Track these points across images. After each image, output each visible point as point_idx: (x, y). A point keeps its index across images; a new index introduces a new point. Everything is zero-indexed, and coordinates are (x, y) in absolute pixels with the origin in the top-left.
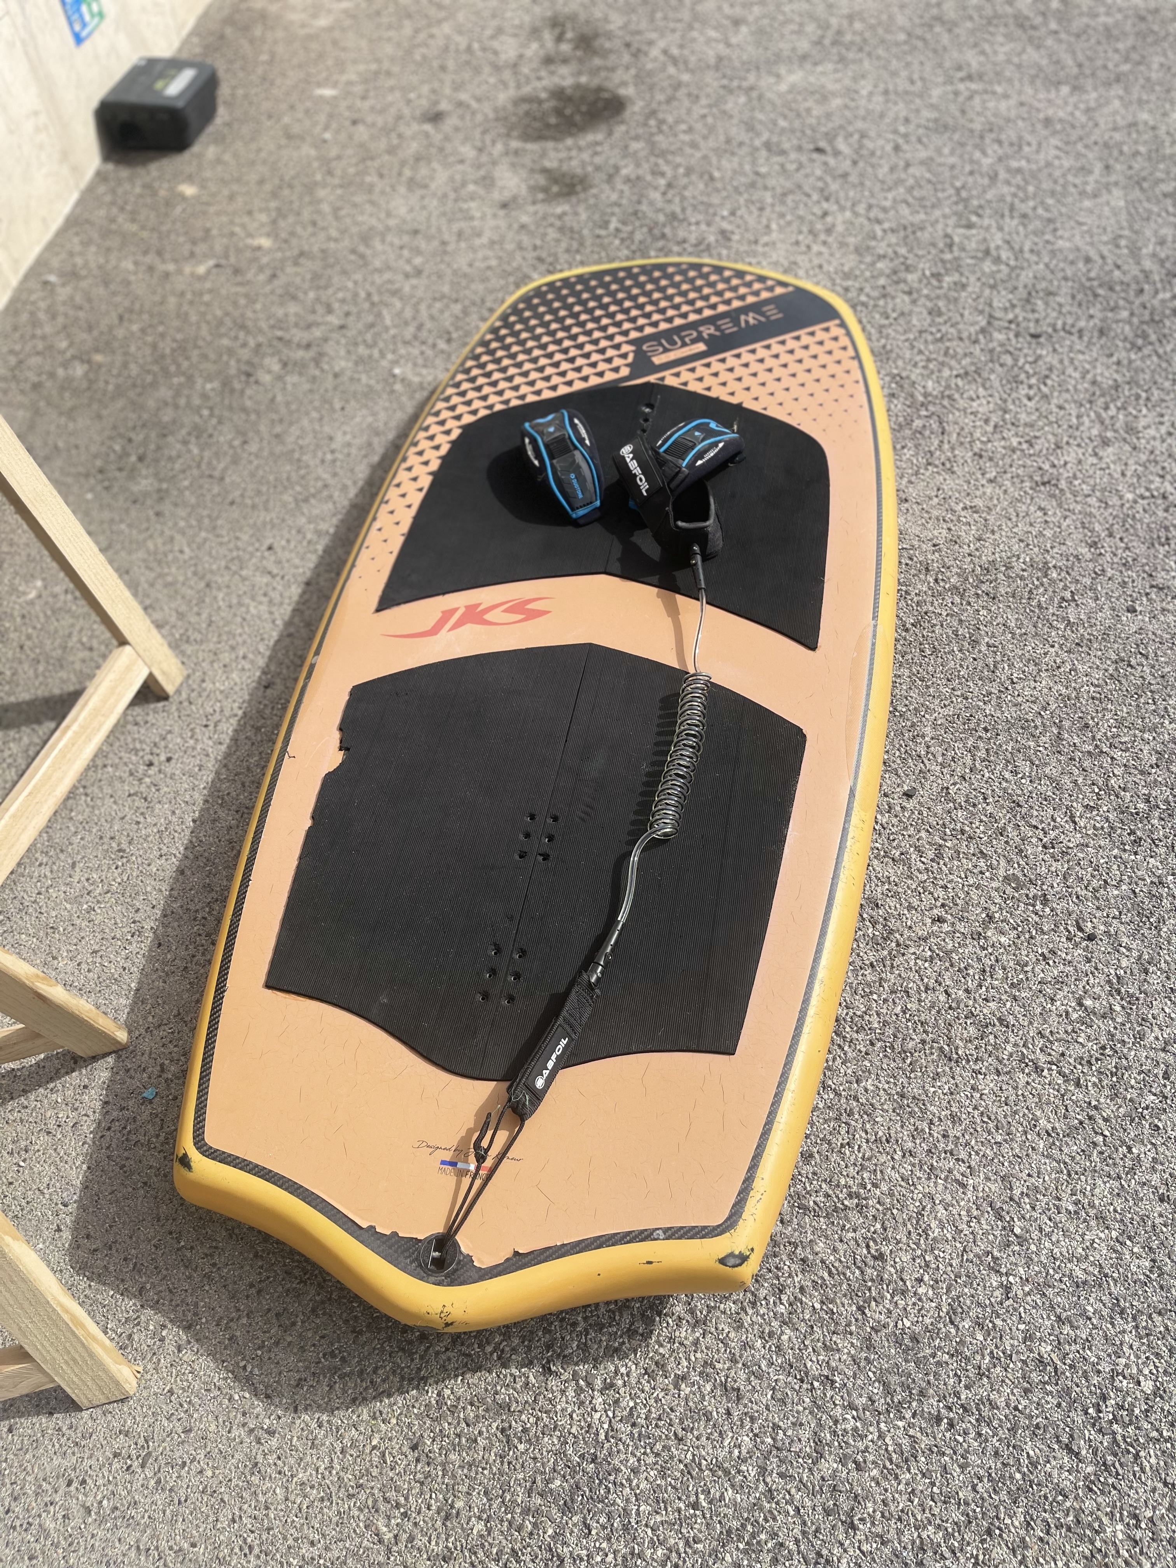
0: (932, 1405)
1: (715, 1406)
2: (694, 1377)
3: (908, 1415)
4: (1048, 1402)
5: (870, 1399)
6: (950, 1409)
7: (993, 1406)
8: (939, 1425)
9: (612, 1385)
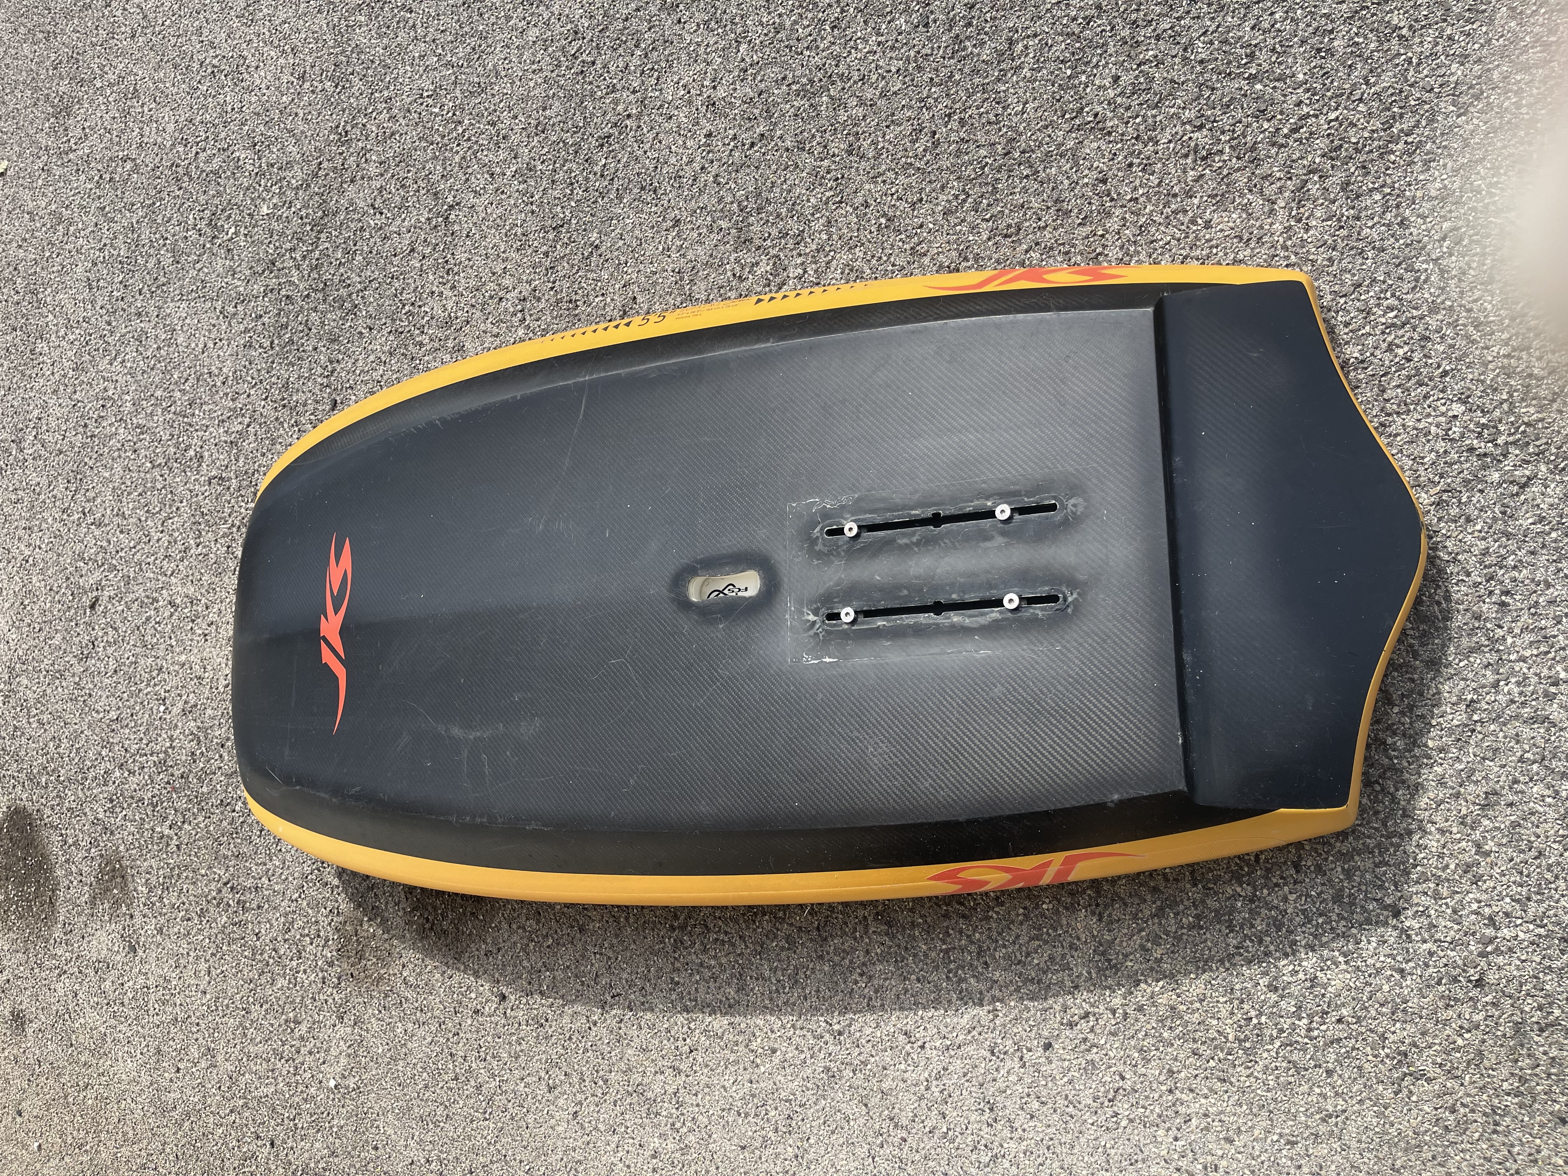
0: (1487, 608)
1: (1506, 817)
2: (1477, 835)
3: (1500, 632)
4: (1479, 501)
5: (1486, 667)
6: (1491, 593)
7: (1485, 552)
8: (1509, 605)
9: (1491, 919)
